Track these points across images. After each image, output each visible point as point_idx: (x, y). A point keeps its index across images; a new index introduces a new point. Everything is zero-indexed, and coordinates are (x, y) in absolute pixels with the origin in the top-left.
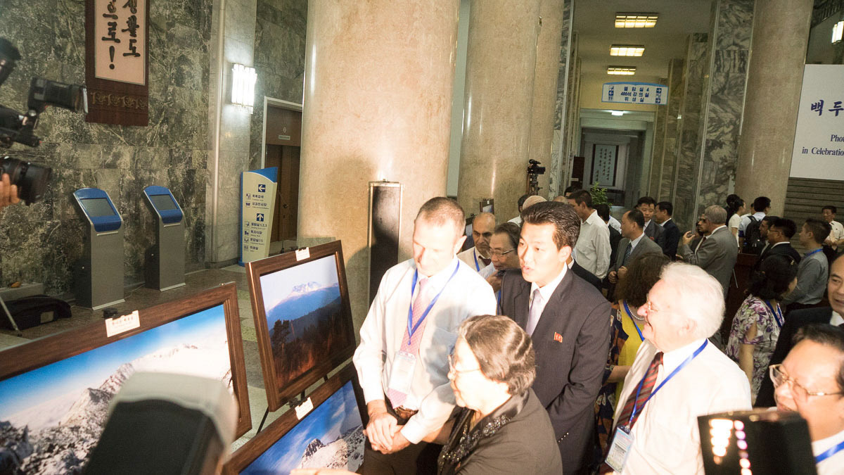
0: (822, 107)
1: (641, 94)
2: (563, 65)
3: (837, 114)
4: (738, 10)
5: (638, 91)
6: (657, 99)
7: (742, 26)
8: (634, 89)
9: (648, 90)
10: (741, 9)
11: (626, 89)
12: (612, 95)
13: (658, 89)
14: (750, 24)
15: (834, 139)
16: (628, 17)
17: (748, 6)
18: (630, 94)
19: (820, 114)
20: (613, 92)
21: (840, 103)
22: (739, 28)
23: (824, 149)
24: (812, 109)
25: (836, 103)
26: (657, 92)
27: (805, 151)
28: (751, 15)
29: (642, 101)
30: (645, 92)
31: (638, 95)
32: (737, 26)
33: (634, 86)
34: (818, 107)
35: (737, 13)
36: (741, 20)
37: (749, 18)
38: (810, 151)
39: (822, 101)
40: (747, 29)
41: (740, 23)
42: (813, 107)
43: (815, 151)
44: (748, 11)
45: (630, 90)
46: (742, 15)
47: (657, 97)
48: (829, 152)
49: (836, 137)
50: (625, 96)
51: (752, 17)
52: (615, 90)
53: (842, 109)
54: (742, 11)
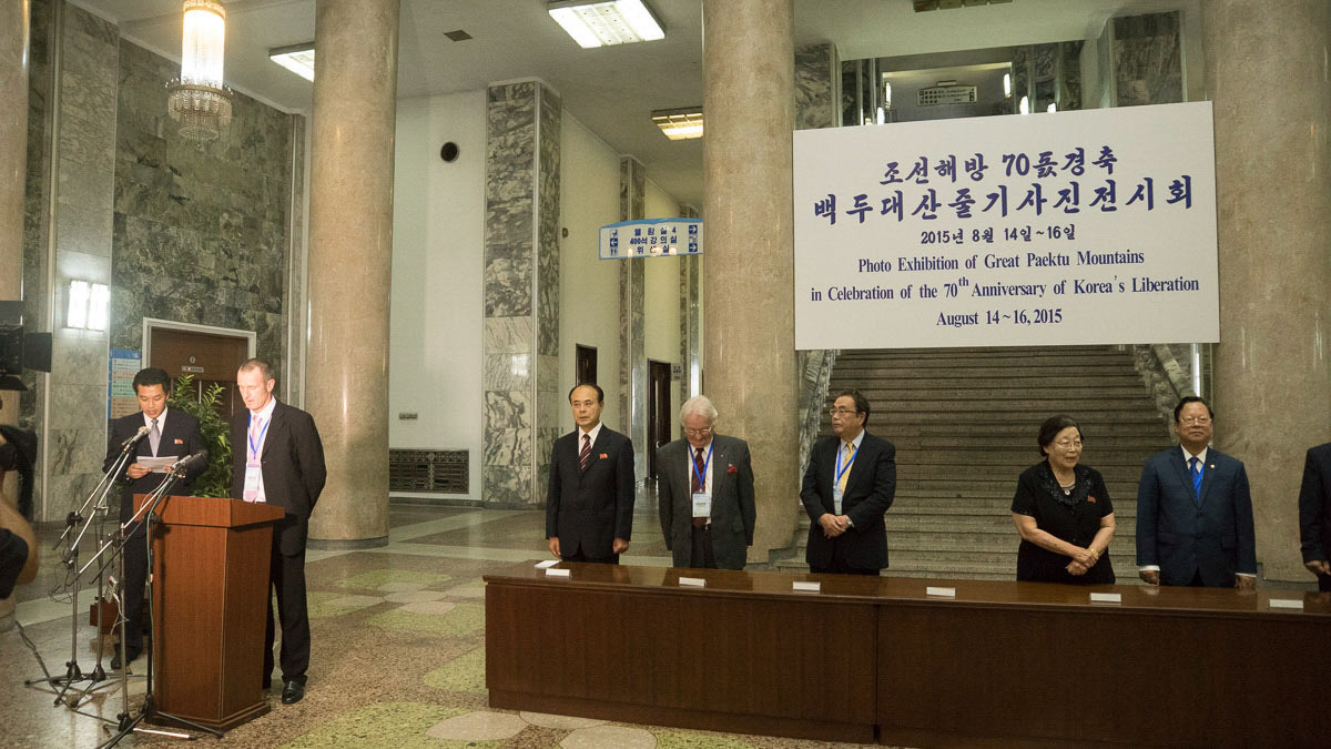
0: (833, 209)
1: (664, 239)
2: (529, 201)
3: (862, 220)
4: (805, 78)
5: (658, 234)
6: (691, 245)
7: (815, 104)
8: (651, 232)
9: (674, 231)
10: (809, 76)
11: (638, 232)
12: (616, 245)
13: (691, 227)
14: (829, 99)
15: (865, 268)
16: (671, 117)
17: (820, 69)
18: (645, 241)
19: (833, 222)
20: (616, 240)
21: (864, 197)
22: (812, 109)
23: (849, 289)
24: (817, 213)
25: (858, 198)
26: (691, 232)
27: (816, 296)
28: (828, 84)
29: (666, 250)
30: (669, 235)
31: (659, 240)
32: (807, 106)
33: (651, 226)
34: (827, 208)
35: (804, 83)
36: (813, 95)
37: (825, 90)
38: (825, 295)
39: (833, 197)
40: (823, 108)
41: (811, 99)
42: (819, 209)
43: (834, 295)
44: (821, 79)
45: (644, 234)
46: (812, 86)
47: (691, 241)
48: (860, 294)
49: (867, 262)
50: (638, 245)
51: (829, 88)
52: (619, 237)
53: (870, 209)
54: (812, 80)
